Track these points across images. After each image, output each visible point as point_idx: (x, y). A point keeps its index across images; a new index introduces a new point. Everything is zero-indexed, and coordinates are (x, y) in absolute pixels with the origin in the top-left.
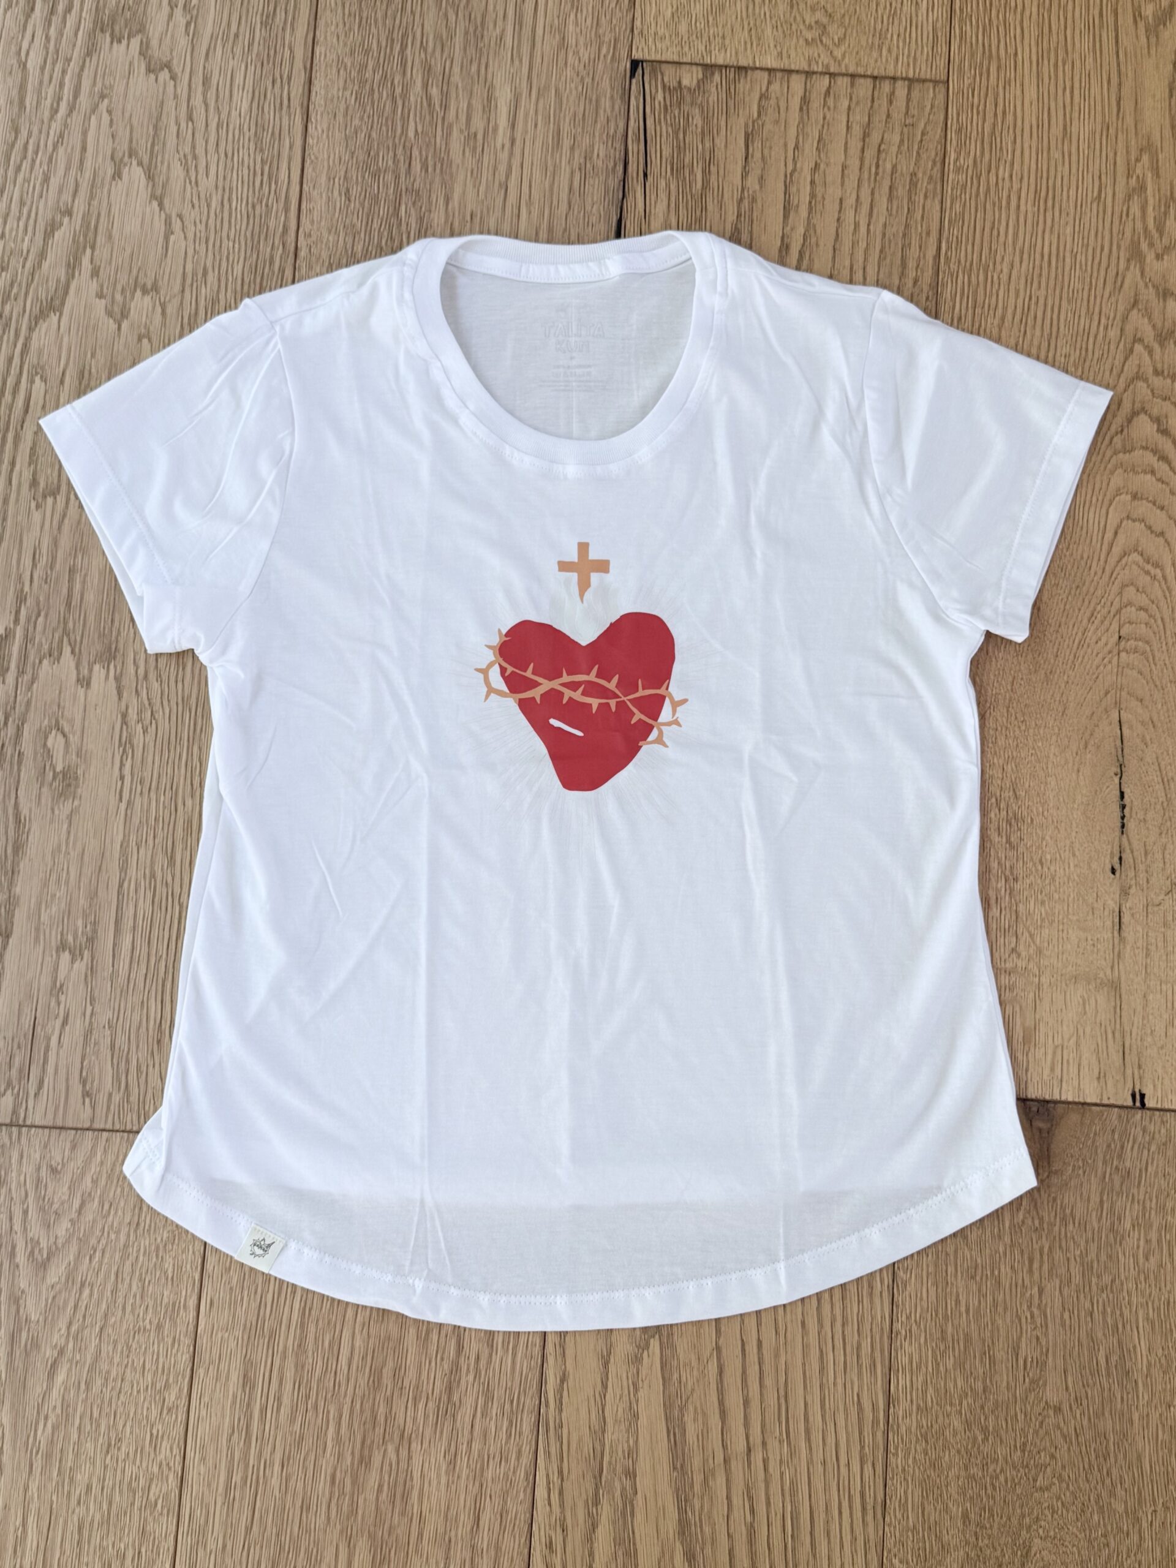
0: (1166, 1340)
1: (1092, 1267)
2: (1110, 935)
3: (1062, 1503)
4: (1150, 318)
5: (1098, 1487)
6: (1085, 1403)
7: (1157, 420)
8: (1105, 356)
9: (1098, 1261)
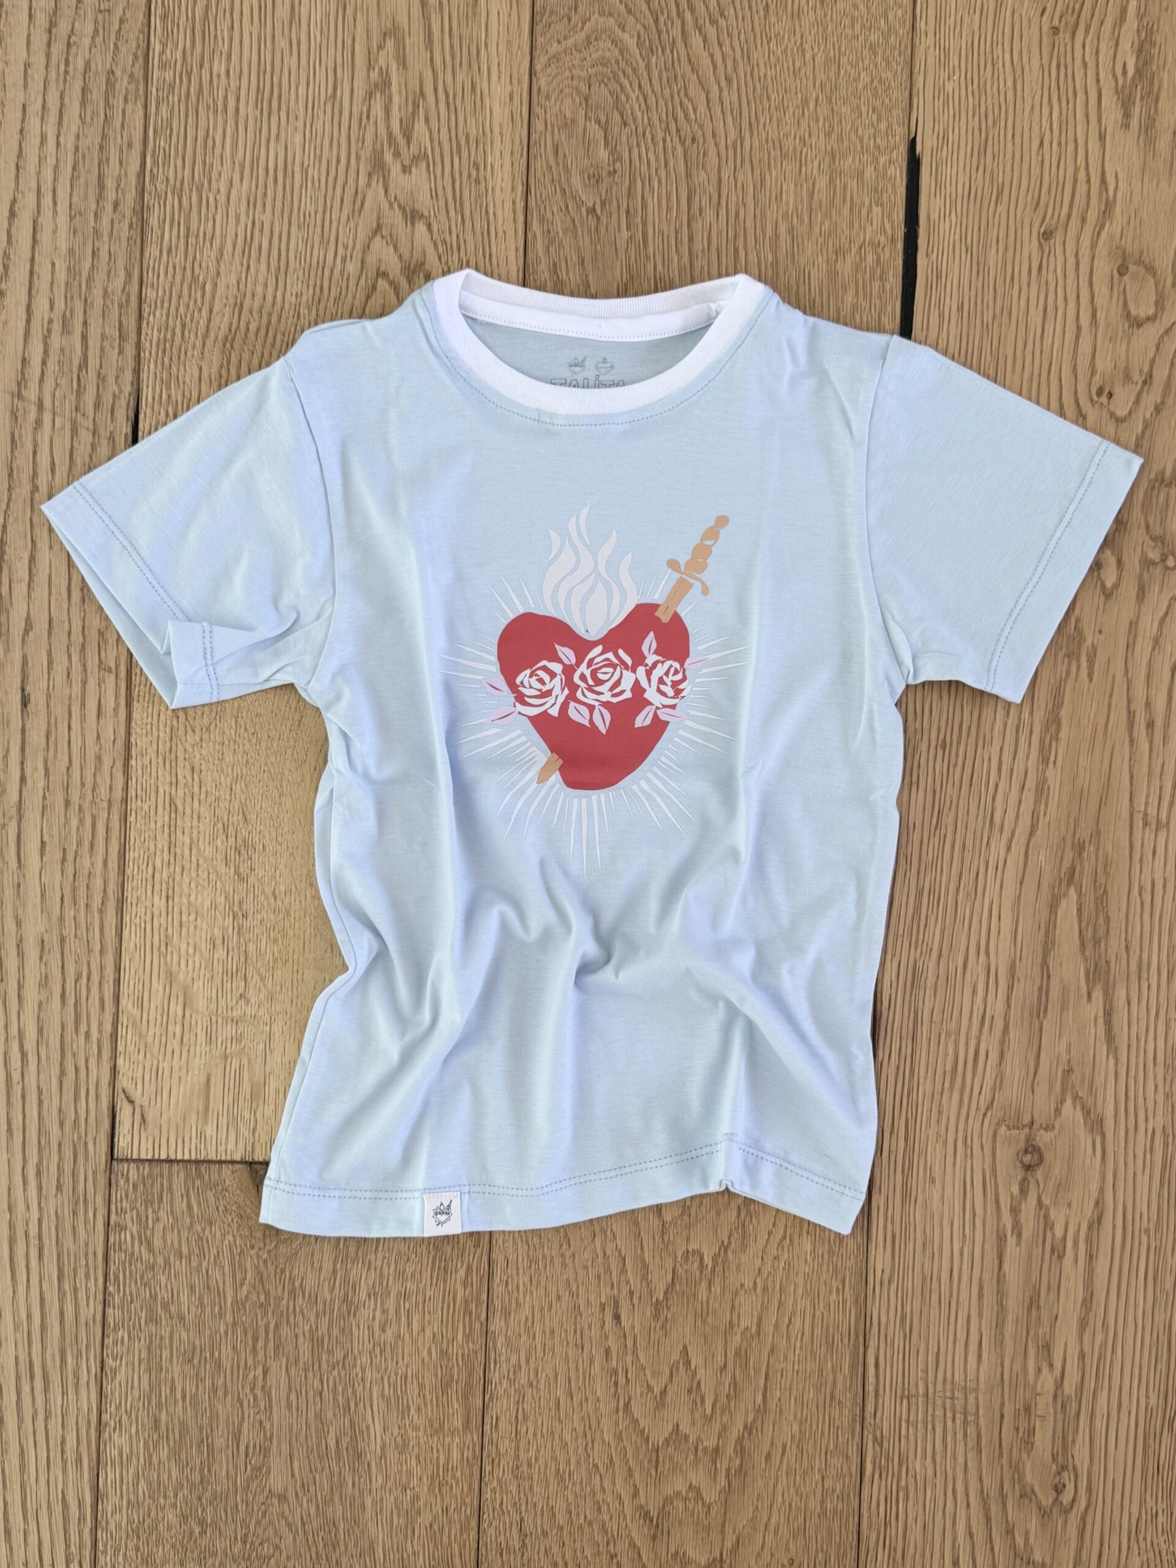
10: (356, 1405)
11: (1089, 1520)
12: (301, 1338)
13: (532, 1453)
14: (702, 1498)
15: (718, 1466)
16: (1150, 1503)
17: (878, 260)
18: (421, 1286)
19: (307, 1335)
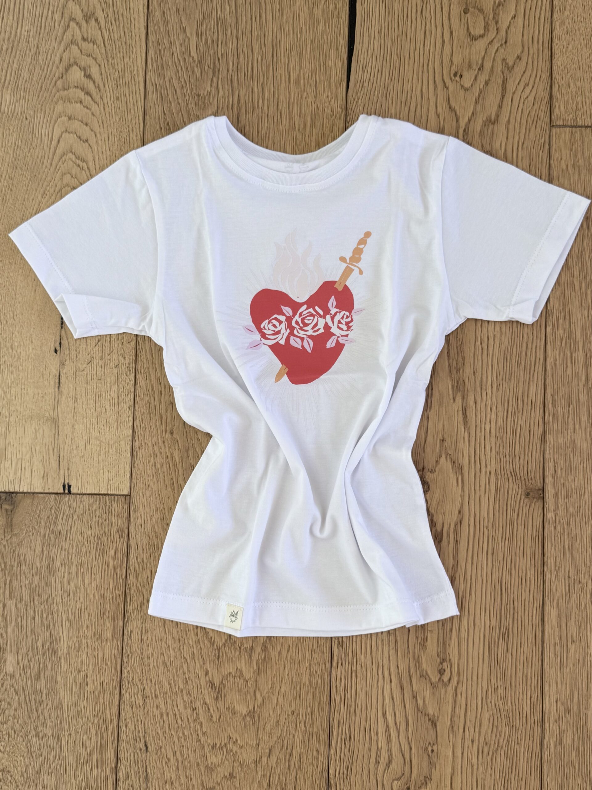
0: (79, 631)
1: (36, 590)
2: (53, 390)
3: (15, 732)
4: (80, 6)
5: (36, 721)
6: (29, 671)
7: (84, 70)
8: (52, 30)
9: (39, 587)
10: (54, 625)
11: (459, 691)
12: (24, 588)
13: (150, 651)
14: (243, 676)
15: (252, 658)
16: (493, 681)
17: (336, 8)
18: (90, 559)
19: (27, 586)
